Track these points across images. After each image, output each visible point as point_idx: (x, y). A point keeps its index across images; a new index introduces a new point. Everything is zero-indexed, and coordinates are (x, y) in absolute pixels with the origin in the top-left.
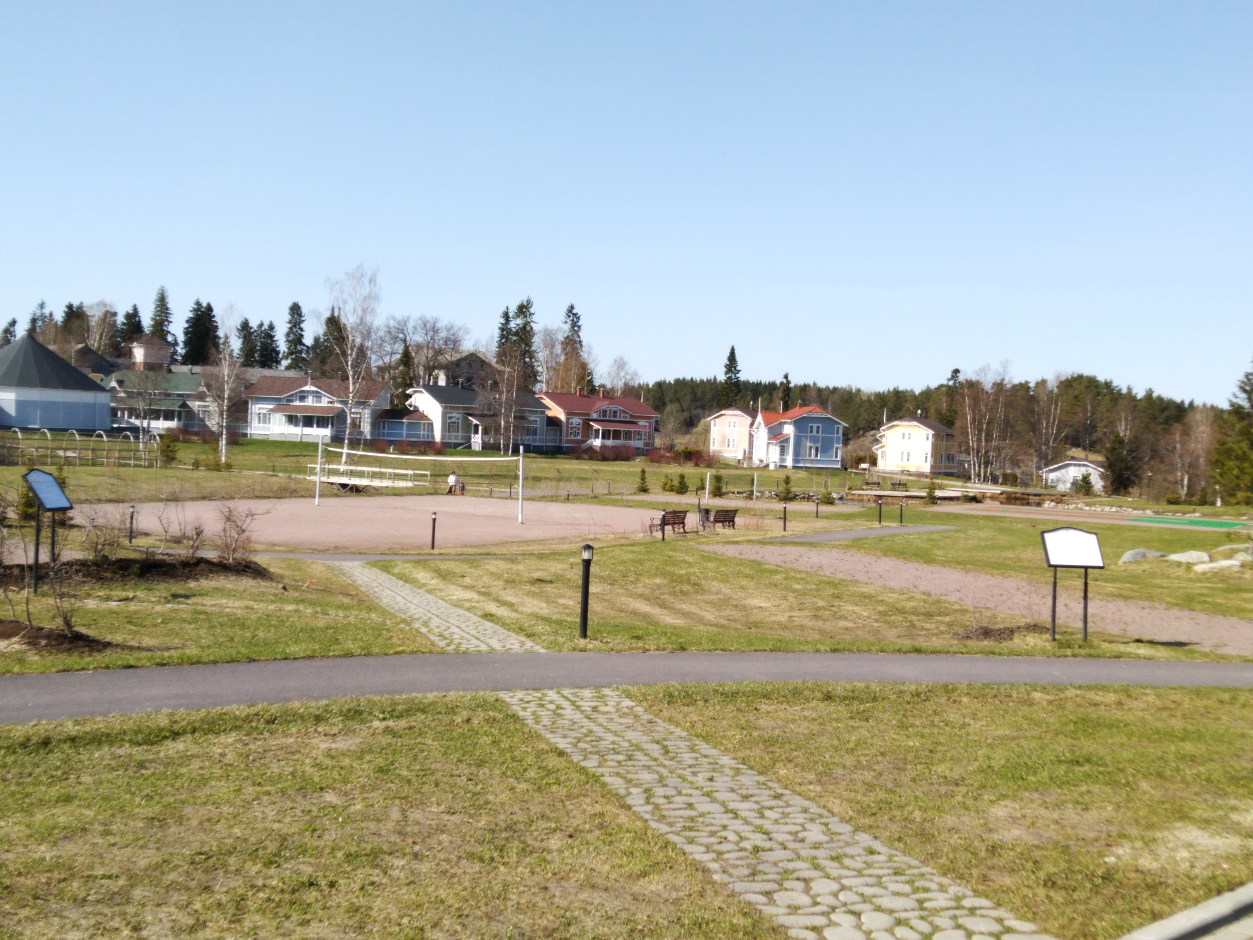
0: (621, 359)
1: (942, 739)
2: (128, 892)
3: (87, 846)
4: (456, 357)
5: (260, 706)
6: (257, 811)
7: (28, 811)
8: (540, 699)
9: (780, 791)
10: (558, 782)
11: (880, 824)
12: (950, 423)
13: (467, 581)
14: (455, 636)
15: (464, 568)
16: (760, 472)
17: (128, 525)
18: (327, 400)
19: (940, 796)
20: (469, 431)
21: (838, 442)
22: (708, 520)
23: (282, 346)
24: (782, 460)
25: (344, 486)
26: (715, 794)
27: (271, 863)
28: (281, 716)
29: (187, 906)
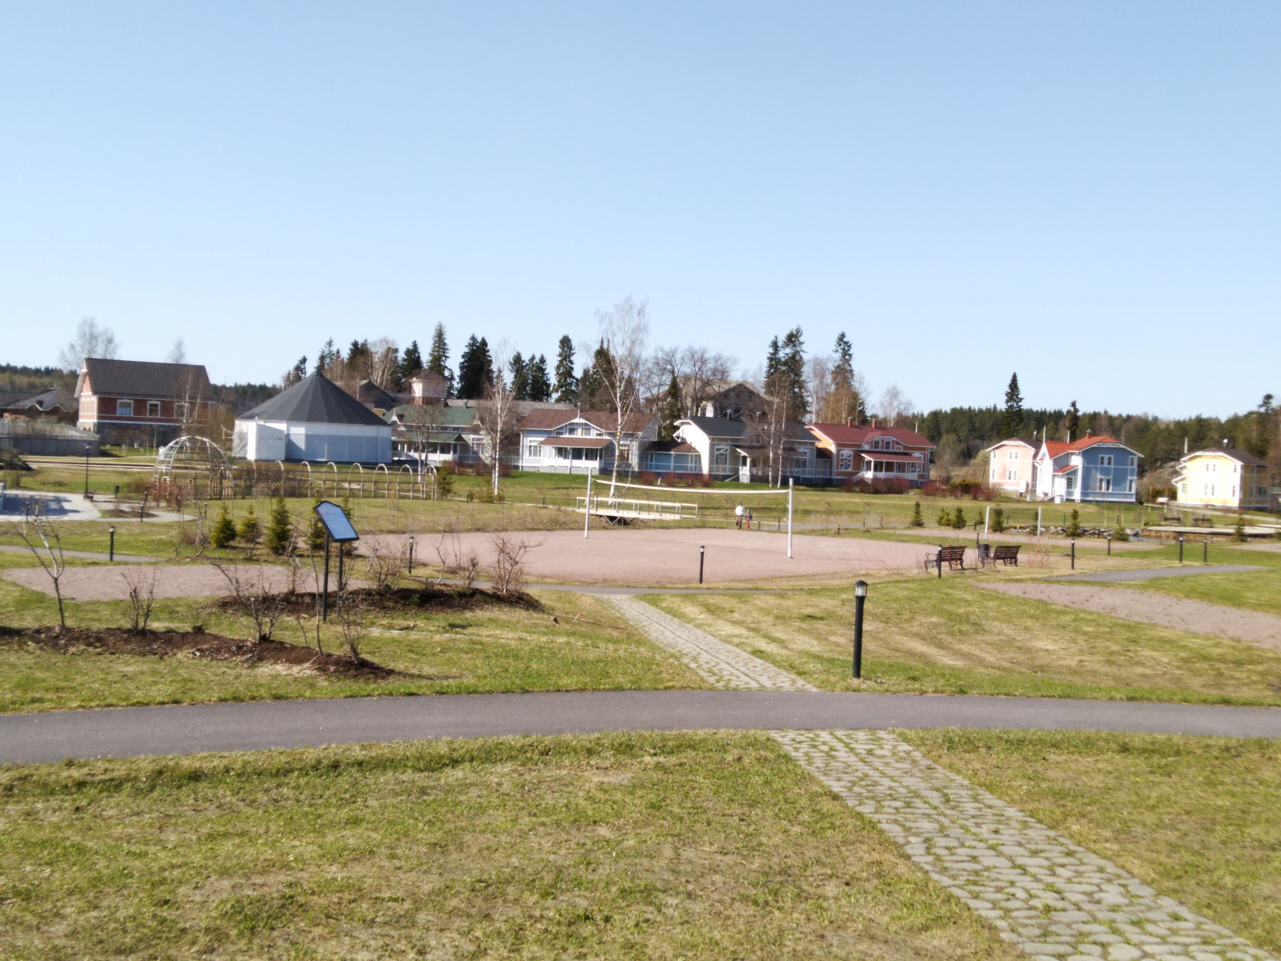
0: (894, 388)
1: (1256, 799)
2: (413, 916)
3: (374, 869)
4: (724, 387)
5: (534, 737)
6: (533, 841)
7: (320, 832)
8: (812, 740)
9: (1072, 848)
10: (833, 827)
11: (1186, 889)
12: (1262, 453)
13: (736, 616)
14: (725, 673)
15: (732, 603)
16: (1043, 506)
17: (408, 556)
18: (596, 432)
19: (1255, 861)
20: (737, 464)
21: (1132, 475)
22: (987, 556)
23: (553, 379)
24: (1069, 493)
25: (612, 518)
26: (1001, 848)
27: (548, 894)
28: (554, 748)
29: (469, 933)
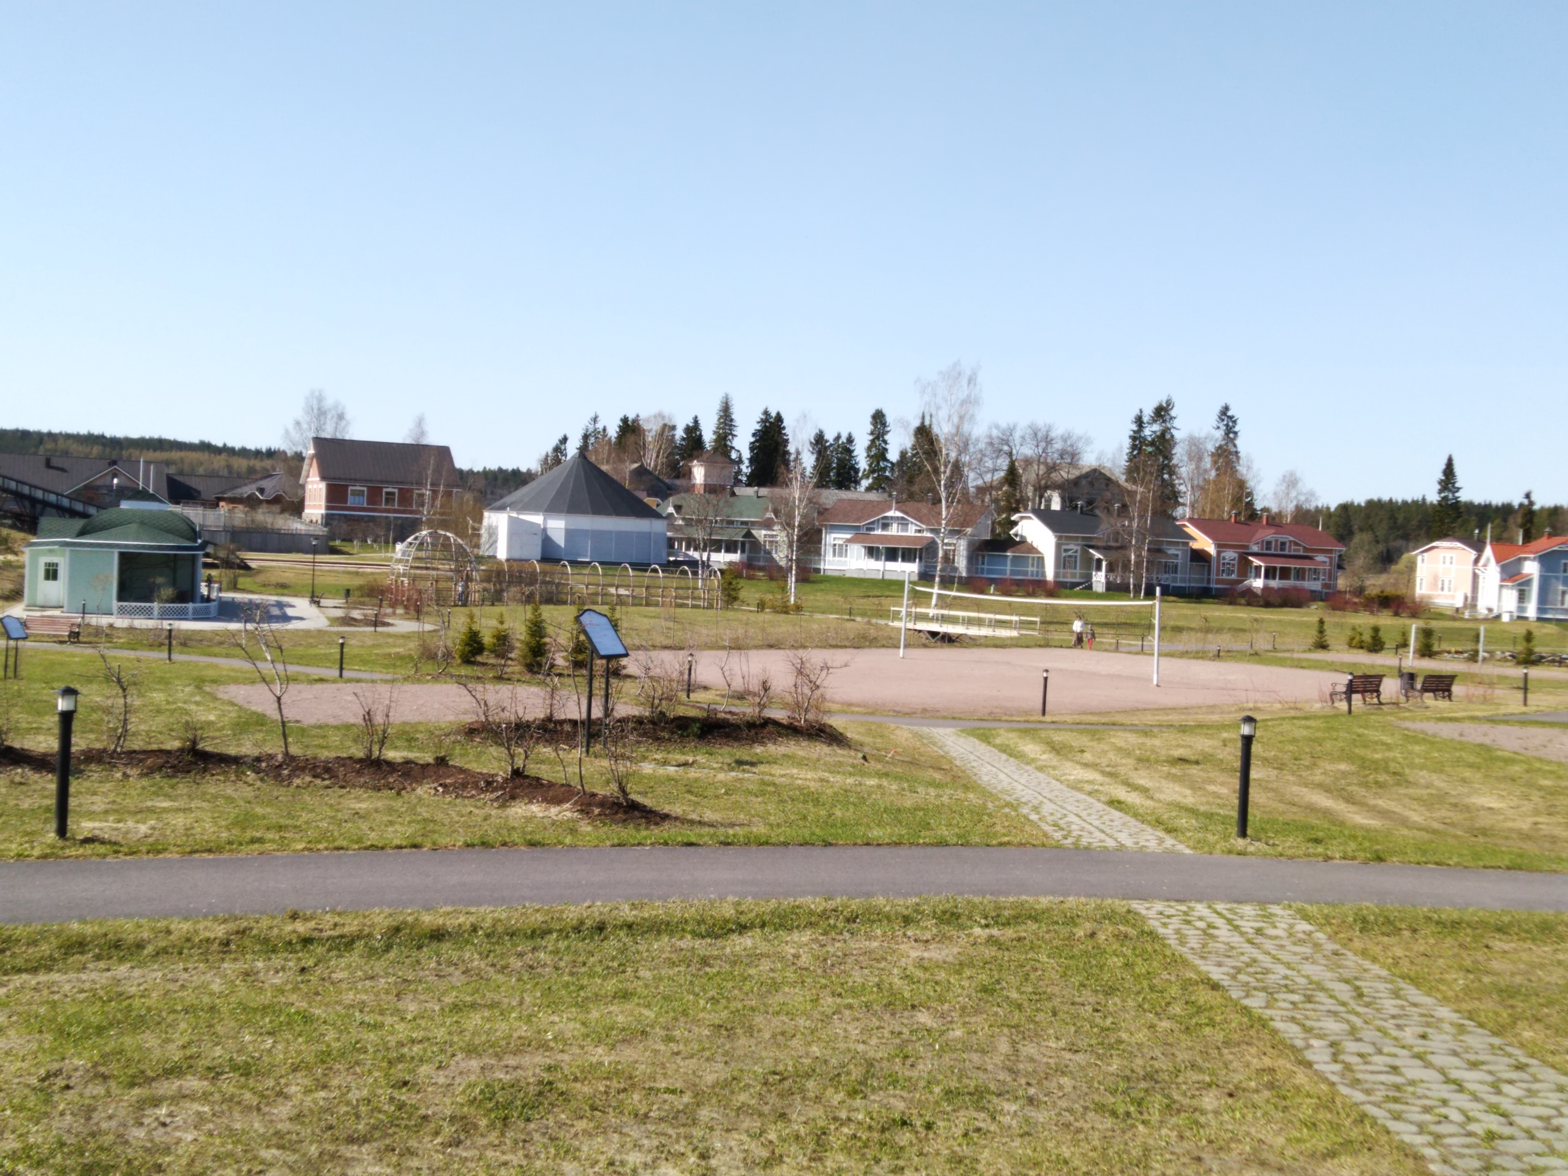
0: (1292, 474)
2: (693, 1112)
3: (647, 1054)
4: (1075, 473)
5: (839, 900)
6: (838, 1027)
7: (582, 1006)
8: (1186, 914)
9: (1524, 1060)
10: (1212, 1023)
13: (1088, 757)
14: (1073, 827)
15: (1083, 741)
16: (1488, 625)
17: (686, 677)
18: (915, 528)
20: (1089, 568)
22: (1412, 687)
23: (862, 463)
24: (1521, 609)
25: (934, 634)
26: (1430, 1057)
27: (856, 1092)
28: (863, 914)
29: (760, 1135)
